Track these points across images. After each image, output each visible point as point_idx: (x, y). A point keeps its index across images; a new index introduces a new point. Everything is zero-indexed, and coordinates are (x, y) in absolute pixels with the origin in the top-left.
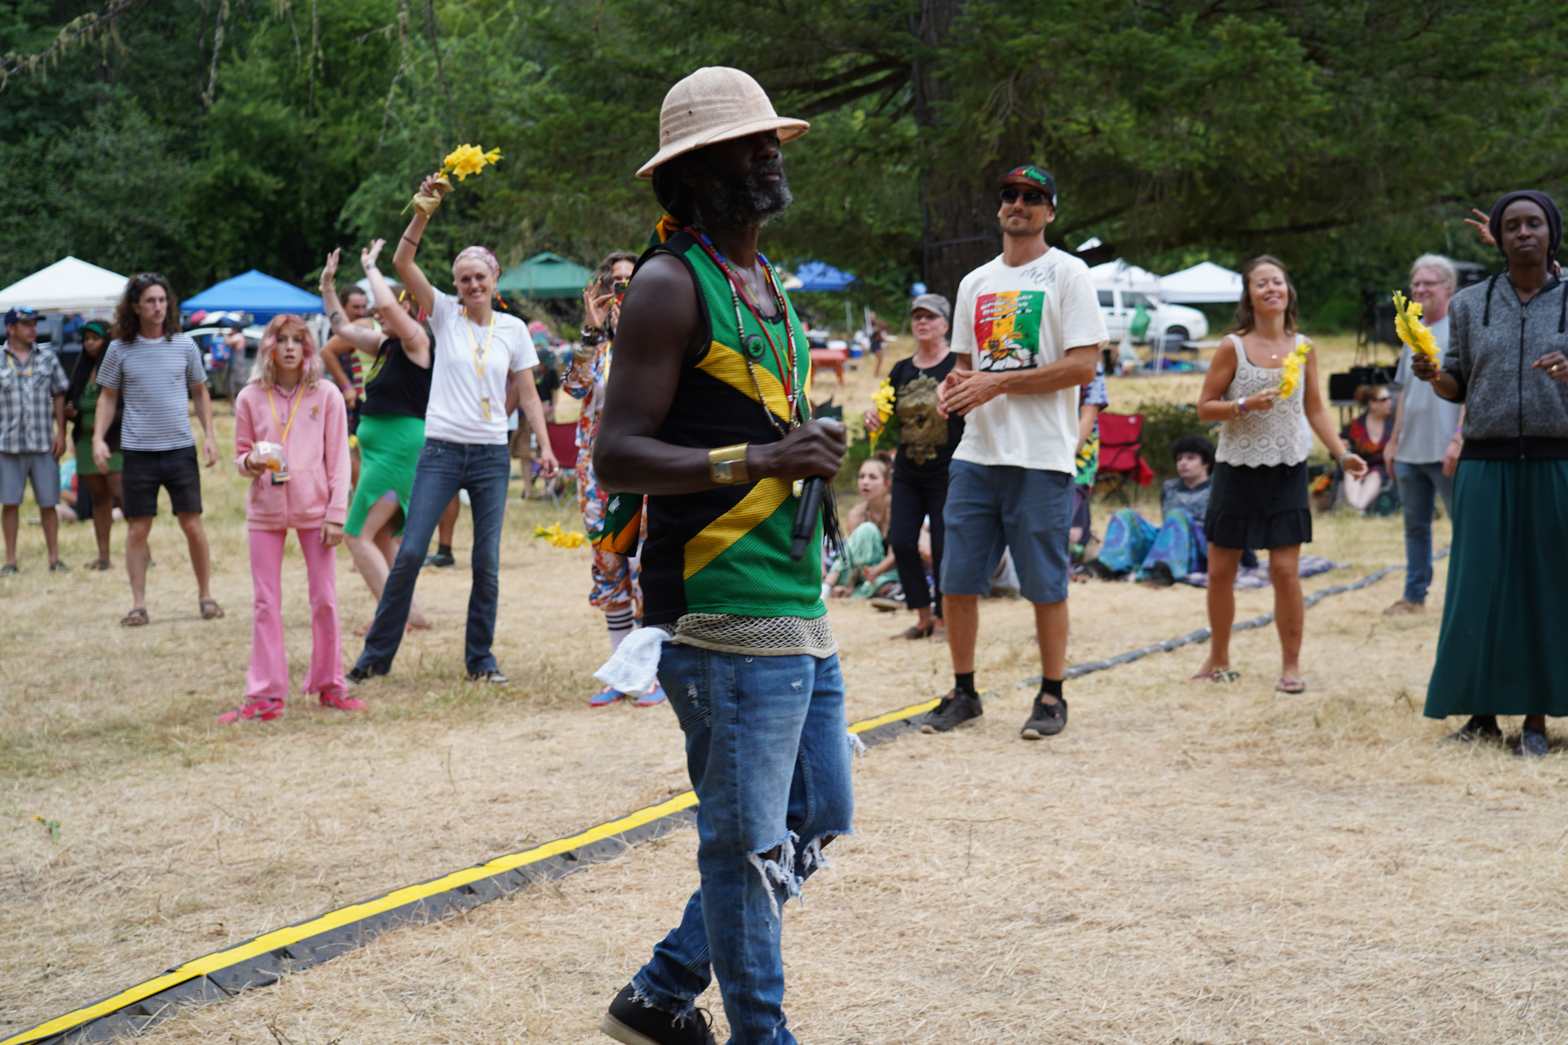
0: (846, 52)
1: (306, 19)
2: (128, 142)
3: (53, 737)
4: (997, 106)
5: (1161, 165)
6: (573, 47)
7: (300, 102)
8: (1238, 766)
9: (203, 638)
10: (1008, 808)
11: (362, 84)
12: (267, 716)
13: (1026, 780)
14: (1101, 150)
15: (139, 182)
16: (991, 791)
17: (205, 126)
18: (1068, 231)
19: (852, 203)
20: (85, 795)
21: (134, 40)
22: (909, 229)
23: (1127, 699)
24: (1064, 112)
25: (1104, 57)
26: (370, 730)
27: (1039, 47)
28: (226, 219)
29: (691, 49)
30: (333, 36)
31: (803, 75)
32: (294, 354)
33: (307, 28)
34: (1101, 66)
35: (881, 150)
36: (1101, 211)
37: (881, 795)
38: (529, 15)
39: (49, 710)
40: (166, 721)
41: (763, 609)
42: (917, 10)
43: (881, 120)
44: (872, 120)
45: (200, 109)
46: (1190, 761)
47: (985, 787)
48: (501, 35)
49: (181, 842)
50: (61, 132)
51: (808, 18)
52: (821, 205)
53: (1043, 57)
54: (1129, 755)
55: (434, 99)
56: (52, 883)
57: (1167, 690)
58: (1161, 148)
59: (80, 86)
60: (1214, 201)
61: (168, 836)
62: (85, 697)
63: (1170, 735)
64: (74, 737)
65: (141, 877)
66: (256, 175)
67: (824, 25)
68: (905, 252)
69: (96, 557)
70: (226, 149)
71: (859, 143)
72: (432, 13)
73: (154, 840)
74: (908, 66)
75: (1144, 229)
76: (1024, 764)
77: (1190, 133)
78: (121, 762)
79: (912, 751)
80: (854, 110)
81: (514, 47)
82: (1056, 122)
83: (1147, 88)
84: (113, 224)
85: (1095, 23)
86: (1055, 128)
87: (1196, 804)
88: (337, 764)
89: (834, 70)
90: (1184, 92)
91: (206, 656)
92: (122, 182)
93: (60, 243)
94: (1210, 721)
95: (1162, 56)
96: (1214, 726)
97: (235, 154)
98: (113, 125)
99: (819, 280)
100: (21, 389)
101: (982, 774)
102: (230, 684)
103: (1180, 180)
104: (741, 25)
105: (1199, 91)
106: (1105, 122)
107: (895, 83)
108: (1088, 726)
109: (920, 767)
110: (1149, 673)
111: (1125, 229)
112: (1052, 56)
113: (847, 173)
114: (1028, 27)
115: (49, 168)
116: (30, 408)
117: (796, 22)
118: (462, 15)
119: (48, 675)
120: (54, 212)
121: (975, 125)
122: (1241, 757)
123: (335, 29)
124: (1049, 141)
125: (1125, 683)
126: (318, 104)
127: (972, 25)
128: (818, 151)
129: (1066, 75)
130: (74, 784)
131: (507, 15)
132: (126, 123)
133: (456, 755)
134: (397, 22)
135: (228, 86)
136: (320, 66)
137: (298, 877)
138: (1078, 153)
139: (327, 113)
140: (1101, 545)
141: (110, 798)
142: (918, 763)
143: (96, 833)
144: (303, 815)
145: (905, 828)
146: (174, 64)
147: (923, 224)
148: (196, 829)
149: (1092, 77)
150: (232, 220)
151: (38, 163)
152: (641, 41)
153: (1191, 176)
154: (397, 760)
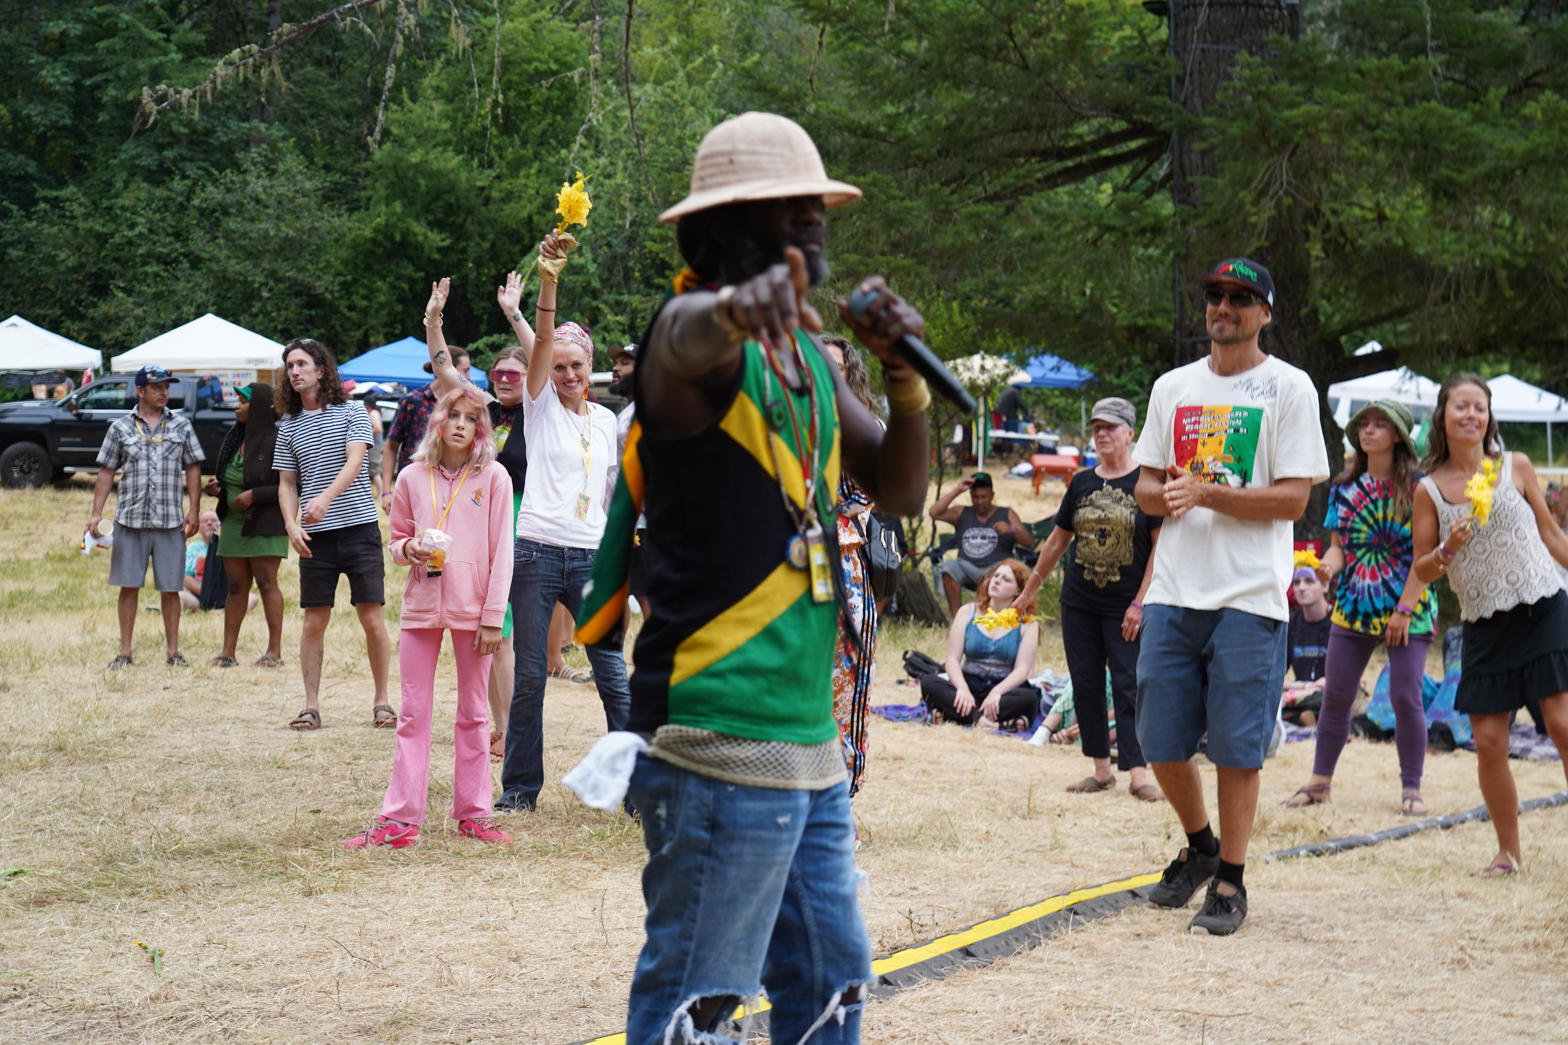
0: (1096, 117)
1: (486, 58)
2: (282, 188)
3: (161, 853)
4: (1268, 184)
5: (1457, 260)
6: (783, 100)
7: (473, 151)
8: (1525, 970)
9: (332, 750)
10: (1248, 1003)
11: (544, 132)
12: (399, 843)
13: (1271, 971)
14: (1388, 241)
15: (291, 233)
16: (1229, 981)
17: (368, 173)
18: (1345, 331)
19: (1092, 289)
20: (192, 921)
21: (294, 76)
22: (1159, 321)
23: (1395, 881)
24: (1346, 195)
25: (1396, 134)
26: (515, 866)
27: (1321, 120)
28: (383, 278)
29: (918, 107)
30: (515, 78)
31: (1044, 142)
32: (464, 433)
33: (487, 68)
34: (1392, 143)
35: (1129, 229)
36: (1384, 311)
37: (1100, 977)
38: (735, 62)
39: (159, 821)
40: (286, 842)
41: (755, 729)
42: (1180, 72)
43: (1132, 195)
44: (1121, 195)
45: (363, 154)
46: (1468, 959)
47: (1223, 975)
48: (702, 83)
49: (297, 982)
50: (209, 174)
51: (1053, 77)
52: (1057, 290)
53: (1324, 131)
54: (1395, 949)
55: (623, 152)
56: (151, 1020)
57: (1443, 874)
58: (1459, 240)
59: (233, 124)
60: (1518, 305)
61: (283, 973)
62: (199, 810)
63: (1445, 928)
64: (184, 854)
65: (250, 1018)
66: (419, 229)
67: (1070, 84)
68: (1152, 347)
69: (219, 652)
70: (389, 200)
71: (1105, 221)
72: (627, 56)
73: (267, 977)
74: (1167, 136)
75: (1434, 333)
76: (1268, 952)
77: (1494, 224)
78: (234, 886)
79: (1138, 929)
80: (1100, 183)
81: (716, 97)
82: (1336, 206)
83: (1444, 171)
84: (260, 278)
85: (1386, 94)
86: (1335, 212)
87: (1474, 1012)
88: (475, 903)
89: (1080, 136)
90: (1489, 177)
91: (334, 771)
92: (272, 233)
93: (201, 297)
94: (1494, 914)
95: (1464, 135)
96: (1498, 919)
97: (398, 206)
98: (267, 169)
99: (1051, 375)
100: (148, 458)
101: (1220, 961)
102: (358, 804)
103: (1480, 279)
104: (977, 81)
105: (1507, 177)
106: (1393, 208)
107: (1151, 153)
108: (1347, 911)
109: (1146, 947)
110: (1423, 853)
111: (1412, 332)
112: (1335, 131)
113: (1089, 254)
114: (1309, 96)
115: (194, 213)
116: (157, 479)
117: (1040, 81)
118: (660, 59)
119: (159, 782)
120: (196, 262)
121: (1241, 205)
122: (1529, 958)
123: (517, 70)
124: (1328, 226)
125: (1394, 863)
126: (494, 153)
127: (1243, 91)
128: (1057, 228)
129: (1351, 152)
130: (181, 908)
131: (710, 61)
132: (281, 167)
133: (610, 901)
134: (587, 65)
135: (395, 130)
136: (499, 111)
137: (426, 1030)
138: (1360, 241)
139: (503, 164)
140: (1370, 699)
141: (220, 927)
142: (1145, 942)
143: (202, 965)
144: (434, 959)
145: (1127, 1019)
146: (338, 104)
147: (1175, 316)
148: (313, 967)
149: (1381, 156)
150: (390, 279)
151: (182, 207)
152: (861, 95)
153: (1493, 274)
154: (543, 903)
